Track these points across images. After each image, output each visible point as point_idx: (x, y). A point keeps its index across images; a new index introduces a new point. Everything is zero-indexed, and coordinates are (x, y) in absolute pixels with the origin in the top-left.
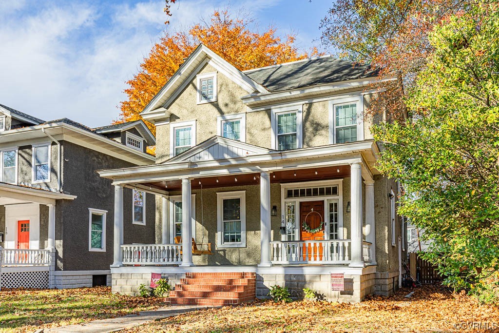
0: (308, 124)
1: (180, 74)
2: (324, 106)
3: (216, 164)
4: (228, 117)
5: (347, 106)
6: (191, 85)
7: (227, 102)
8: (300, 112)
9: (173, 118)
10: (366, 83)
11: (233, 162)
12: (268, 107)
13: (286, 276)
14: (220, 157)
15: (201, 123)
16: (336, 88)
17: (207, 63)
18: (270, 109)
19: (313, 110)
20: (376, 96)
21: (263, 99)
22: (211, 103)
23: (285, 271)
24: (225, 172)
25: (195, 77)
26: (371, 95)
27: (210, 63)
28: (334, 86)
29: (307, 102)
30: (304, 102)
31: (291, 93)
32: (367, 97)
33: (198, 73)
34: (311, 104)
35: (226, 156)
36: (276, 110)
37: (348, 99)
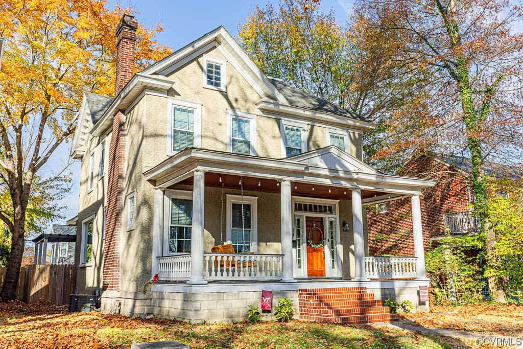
0: (311, 143)
1: (193, 47)
2: (322, 131)
3: (327, 173)
4: (239, 113)
5: (338, 137)
6: (195, 62)
7: (238, 97)
8: (304, 130)
9: (171, 92)
10: (358, 124)
11: (342, 174)
12: (278, 117)
13: (383, 289)
14: (332, 167)
15: (208, 110)
16: (338, 121)
17: (215, 47)
18: (280, 119)
19: (314, 133)
20: (357, 135)
21: (281, 108)
22: (221, 92)
23: (381, 286)
24: (328, 182)
25: (201, 55)
26: (354, 133)
27: (219, 47)
28: (337, 118)
29: (310, 123)
30: (307, 123)
31: (304, 111)
32: (351, 134)
33: (204, 53)
34: (312, 126)
35: (338, 167)
36: (285, 121)
37: (340, 132)
